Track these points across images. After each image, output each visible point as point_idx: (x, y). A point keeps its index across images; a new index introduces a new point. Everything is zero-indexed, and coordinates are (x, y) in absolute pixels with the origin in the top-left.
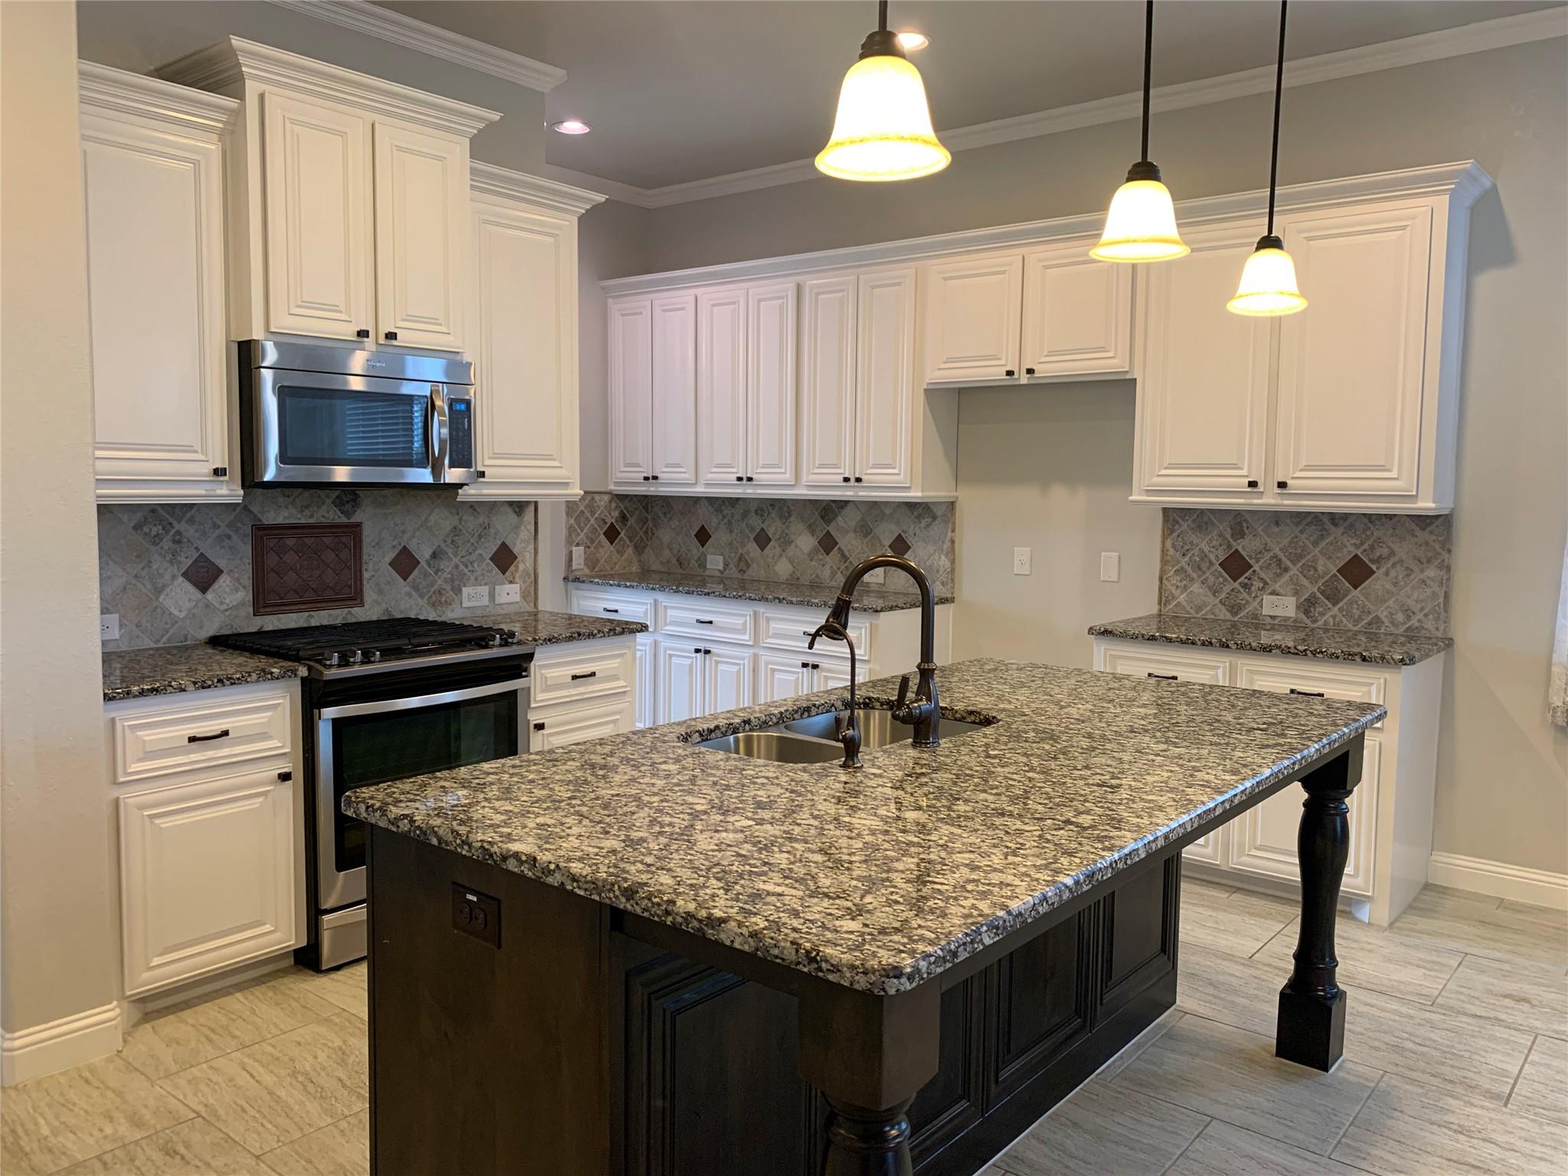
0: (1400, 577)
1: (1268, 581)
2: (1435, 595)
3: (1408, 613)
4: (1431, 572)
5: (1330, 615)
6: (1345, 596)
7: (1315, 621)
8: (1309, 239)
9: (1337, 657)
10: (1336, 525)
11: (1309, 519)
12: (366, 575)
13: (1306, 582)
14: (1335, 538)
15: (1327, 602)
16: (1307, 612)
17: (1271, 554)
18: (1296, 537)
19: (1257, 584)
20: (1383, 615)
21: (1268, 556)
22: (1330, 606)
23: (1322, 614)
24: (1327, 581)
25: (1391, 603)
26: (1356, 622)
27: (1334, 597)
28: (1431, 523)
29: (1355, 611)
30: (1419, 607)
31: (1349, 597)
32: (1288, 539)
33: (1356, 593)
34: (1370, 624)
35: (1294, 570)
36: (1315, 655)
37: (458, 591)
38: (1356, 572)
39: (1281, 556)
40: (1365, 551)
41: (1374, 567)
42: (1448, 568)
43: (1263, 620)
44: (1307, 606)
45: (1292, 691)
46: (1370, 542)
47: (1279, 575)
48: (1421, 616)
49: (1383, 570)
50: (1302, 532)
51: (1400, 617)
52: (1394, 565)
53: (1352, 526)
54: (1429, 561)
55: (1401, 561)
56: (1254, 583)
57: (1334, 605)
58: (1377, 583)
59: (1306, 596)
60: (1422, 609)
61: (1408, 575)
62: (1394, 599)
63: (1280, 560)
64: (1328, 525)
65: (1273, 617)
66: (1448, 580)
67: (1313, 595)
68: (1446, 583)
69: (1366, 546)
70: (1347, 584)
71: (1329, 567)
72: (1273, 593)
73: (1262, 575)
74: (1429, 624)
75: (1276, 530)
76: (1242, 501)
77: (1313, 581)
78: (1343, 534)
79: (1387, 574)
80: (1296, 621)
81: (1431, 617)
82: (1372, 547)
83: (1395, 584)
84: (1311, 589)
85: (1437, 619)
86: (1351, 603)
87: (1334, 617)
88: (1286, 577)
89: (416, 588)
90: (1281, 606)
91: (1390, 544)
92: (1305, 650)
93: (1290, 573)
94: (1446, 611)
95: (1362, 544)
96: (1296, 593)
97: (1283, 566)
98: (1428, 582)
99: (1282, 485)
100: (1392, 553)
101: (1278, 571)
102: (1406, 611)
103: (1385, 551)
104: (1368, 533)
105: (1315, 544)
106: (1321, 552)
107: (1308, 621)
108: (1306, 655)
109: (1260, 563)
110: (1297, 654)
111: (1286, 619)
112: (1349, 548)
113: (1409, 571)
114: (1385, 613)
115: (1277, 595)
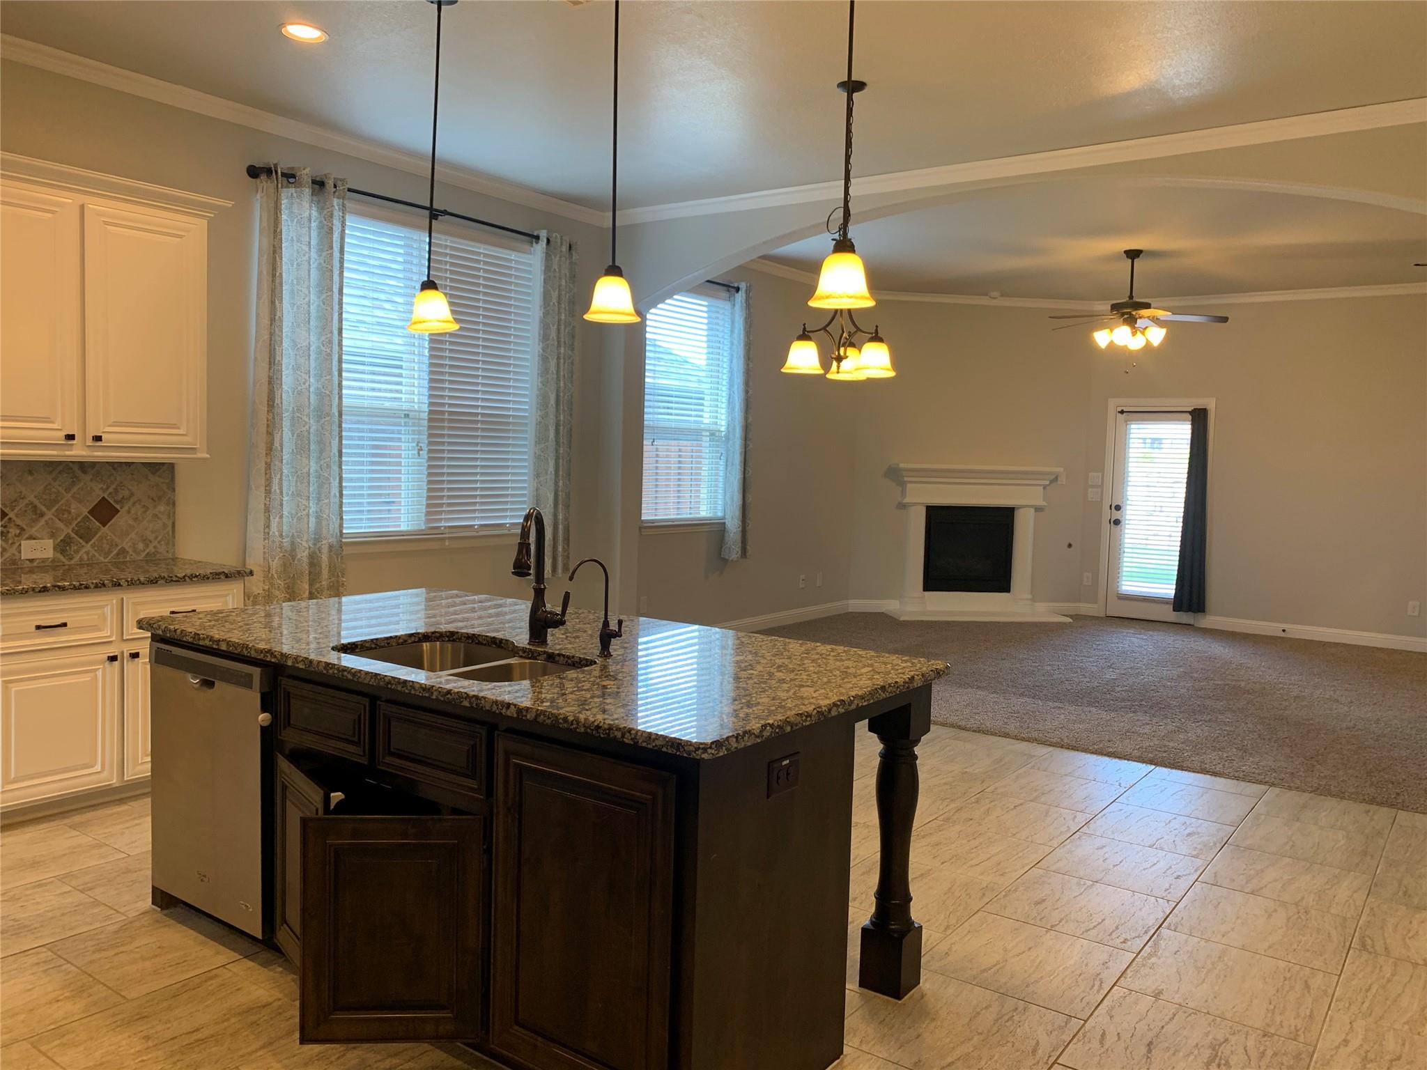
0: (139, 514)
1: (25, 527)
2: (165, 525)
3: (146, 542)
4: (162, 508)
5: (86, 550)
6: (96, 533)
7: (71, 559)
9: (208, 578)
10: (85, 472)
11: (61, 468)
13: (60, 525)
14: (85, 484)
15: (81, 541)
16: (63, 552)
17: (26, 501)
18: (50, 484)
19: (13, 531)
20: (126, 544)
21: (22, 504)
22: (84, 544)
23: (77, 552)
24: (79, 522)
25: (133, 535)
26: (106, 555)
27: (86, 534)
28: (159, 469)
29: (105, 545)
30: (154, 535)
31: (99, 534)
32: (42, 487)
33: (105, 530)
34: (118, 554)
35: (49, 515)
36: (191, 579)
38: (104, 511)
39: (36, 502)
40: (110, 493)
41: (118, 507)
42: (174, 504)
43: (22, 564)
44: (63, 546)
45: (173, 613)
46: (114, 486)
47: (35, 521)
48: (155, 543)
49: (126, 508)
50: (55, 480)
51: (141, 546)
52: (134, 503)
53: (98, 473)
54: (160, 498)
55: (140, 500)
56: (10, 530)
57: (87, 542)
58: (121, 520)
59: (62, 538)
60: (156, 538)
61: (145, 512)
62: (135, 532)
63: (35, 507)
64: (78, 473)
65: (31, 561)
66: (174, 513)
67: (68, 536)
68: (172, 515)
69: (111, 490)
70: (98, 524)
71: (81, 510)
72: (31, 538)
73: (19, 522)
74: (162, 549)
75: (30, 478)
77: (67, 523)
78: (91, 480)
79: (129, 512)
80: (53, 561)
81: (163, 543)
82: (116, 490)
83: (136, 519)
84: (66, 530)
85: (167, 544)
86: (101, 538)
87: (87, 553)
88: (42, 522)
90: (39, 549)
91: (130, 487)
92: (184, 576)
93: (46, 518)
94: (174, 537)
95: (107, 488)
96: (53, 535)
97: (39, 512)
98: (160, 516)
99: (98, 439)
100: (132, 494)
101: (34, 517)
102: (145, 540)
103: (126, 493)
104: (112, 478)
105: (68, 490)
106: (73, 497)
107: (64, 560)
108: (185, 581)
109: (15, 511)
110: (178, 581)
111: (44, 560)
112: (98, 492)
113: (146, 508)
114: (129, 544)
115: (34, 539)
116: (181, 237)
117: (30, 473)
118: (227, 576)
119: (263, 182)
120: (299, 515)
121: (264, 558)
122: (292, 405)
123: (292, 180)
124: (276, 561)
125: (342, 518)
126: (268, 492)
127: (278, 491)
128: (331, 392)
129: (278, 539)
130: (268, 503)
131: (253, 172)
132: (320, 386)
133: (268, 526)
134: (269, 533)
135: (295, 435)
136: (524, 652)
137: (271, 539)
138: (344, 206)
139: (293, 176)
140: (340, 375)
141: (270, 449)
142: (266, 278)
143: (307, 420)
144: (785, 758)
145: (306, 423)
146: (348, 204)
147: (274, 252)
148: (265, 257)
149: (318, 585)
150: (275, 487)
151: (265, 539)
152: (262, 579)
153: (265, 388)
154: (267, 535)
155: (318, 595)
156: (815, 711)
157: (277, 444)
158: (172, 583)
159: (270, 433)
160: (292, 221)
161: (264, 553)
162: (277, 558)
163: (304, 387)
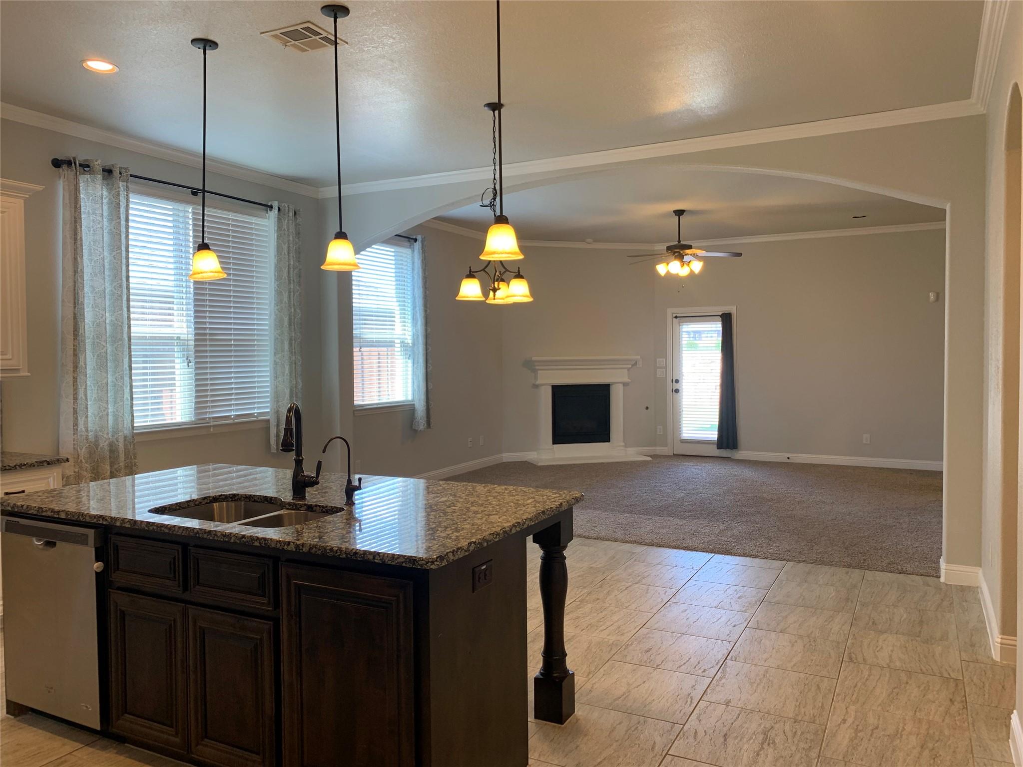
9: (34, 466)
36: (21, 467)
42: (2, 411)
45: (7, 494)
66: (2, 418)
92: (15, 466)
108: (16, 469)
110: (10, 469)
118: (49, 463)
119: (64, 170)
120: (101, 414)
121: (74, 448)
122: (92, 334)
123: (86, 169)
124: (83, 450)
125: (133, 416)
126: (75, 399)
127: (84, 398)
128: (122, 323)
129: (84, 434)
130: (76, 407)
131: (57, 163)
132: (114, 319)
133: (76, 424)
134: (77, 430)
135: (96, 356)
136: (290, 505)
137: (79, 434)
138: (127, 187)
139: (88, 166)
140: (129, 310)
141: (76, 367)
142: (69, 241)
143: (104, 344)
144: (482, 565)
145: (104, 346)
146: (130, 186)
147: (75, 222)
148: (68, 226)
149: (116, 466)
150: (81, 394)
151: (74, 434)
152: (73, 464)
153: (71, 322)
154: (75, 430)
155: (118, 474)
156: (502, 531)
157: (82, 363)
158: (6, 471)
159: (75, 355)
160: (88, 199)
161: (74, 444)
162: (84, 448)
163: (101, 320)
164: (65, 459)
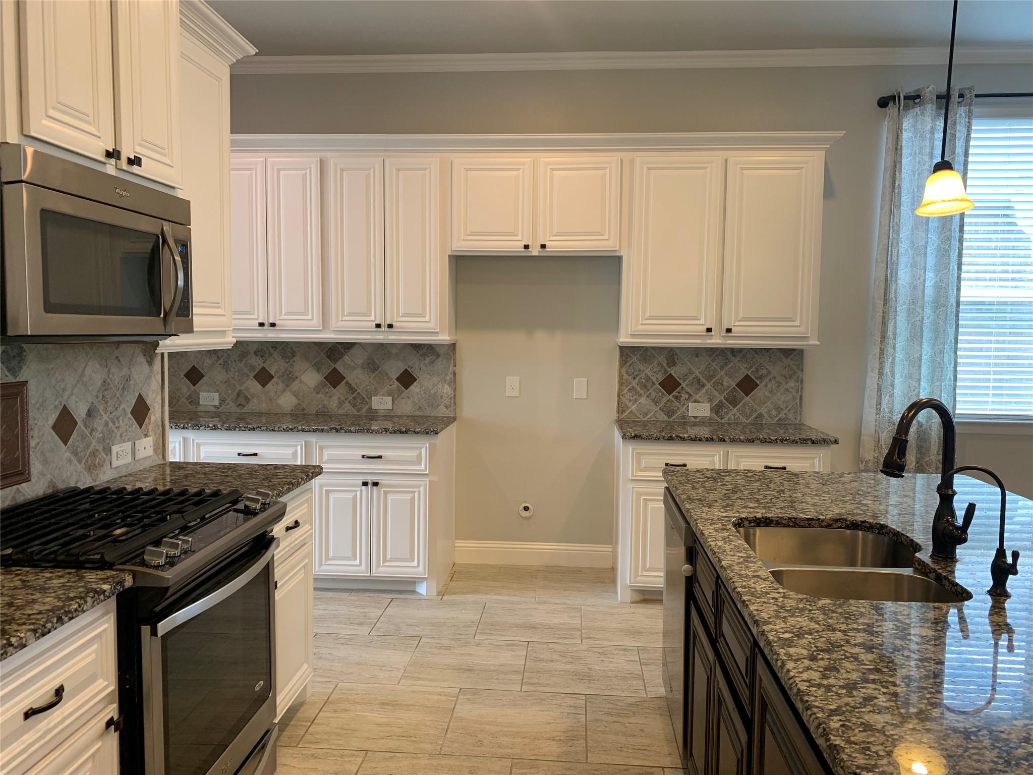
0: (774, 388)
1: (692, 393)
2: (794, 398)
3: (779, 409)
4: (792, 384)
5: (733, 413)
6: (741, 401)
7: (722, 418)
8: (742, 169)
9: (797, 442)
10: (735, 356)
11: (717, 353)
12: (32, 443)
13: (716, 393)
14: (734, 364)
15: (729, 405)
16: (717, 413)
17: (694, 376)
18: (710, 364)
19: (684, 396)
20: (763, 410)
21: (691, 377)
22: (731, 407)
23: (727, 413)
24: (729, 392)
25: (768, 404)
26: (748, 417)
27: (733, 401)
28: (791, 354)
29: (747, 410)
30: (785, 405)
31: (743, 401)
32: (704, 366)
33: (747, 399)
34: (756, 418)
35: (708, 386)
36: (782, 442)
37: (109, 451)
38: (748, 385)
39: (700, 376)
40: (752, 372)
41: (758, 382)
42: (802, 381)
43: (689, 419)
44: (717, 409)
45: (766, 467)
46: (756, 366)
47: (699, 390)
48: (786, 411)
49: (764, 383)
50: (713, 361)
51: (774, 413)
52: (770, 380)
53: (744, 356)
54: (791, 377)
55: (775, 378)
56: (683, 395)
57: (734, 407)
58: (759, 392)
59: (717, 402)
60: (787, 407)
61: (779, 386)
62: (770, 402)
63: (699, 380)
64: (730, 356)
65: (695, 417)
66: (802, 388)
67: (721, 401)
68: (800, 390)
69: (753, 369)
70: (742, 393)
71: (730, 383)
72: (696, 401)
73: (688, 390)
74: (791, 416)
75: (696, 360)
76: (699, 341)
77: (721, 392)
78: (739, 361)
79: (766, 386)
80: (710, 419)
81: (792, 411)
82: (757, 369)
83: (771, 392)
84: (718, 398)
85: (795, 413)
86: (744, 406)
87: (734, 415)
88: (704, 391)
89: (75, 453)
90: (700, 409)
91: (768, 367)
93: (706, 388)
94: (801, 407)
95: (751, 367)
96: (710, 401)
97: (701, 383)
98: (790, 390)
99: (729, 331)
100: (769, 373)
101: (698, 387)
102: (778, 408)
103: (764, 372)
104: (754, 360)
105: (722, 368)
106: (725, 373)
107: (718, 419)
108: (777, 442)
109: (686, 382)
110: (771, 442)
111: (704, 418)
112: (743, 370)
113: (779, 384)
114: (766, 411)
115: (698, 402)
116: (800, 168)
117: (697, 356)
118: (813, 442)
119: (892, 109)
120: (910, 394)
121: (875, 430)
122: (909, 299)
123: (917, 101)
124: (885, 433)
125: (955, 400)
126: (881, 374)
127: (889, 373)
128: (948, 285)
129: (887, 415)
130: (880, 383)
131: (883, 103)
132: (938, 280)
133: (879, 403)
134: (880, 409)
135: (910, 325)
136: (919, 564)
137: (881, 415)
138: (970, 111)
139: (919, 96)
140: (959, 268)
141: (883, 337)
142: (888, 190)
143: (920, 311)
145: (919, 313)
146: (975, 110)
147: (895, 167)
148: (889, 173)
149: (927, 459)
150: (887, 369)
151: (876, 414)
152: (873, 448)
153: (883, 285)
154: (878, 410)
155: (927, 468)
157: (890, 333)
158: (766, 444)
159: (884, 324)
160: (916, 137)
161: (876, 426)
162: (886, 431)
163: (918, 281)
164: (833, 439)
